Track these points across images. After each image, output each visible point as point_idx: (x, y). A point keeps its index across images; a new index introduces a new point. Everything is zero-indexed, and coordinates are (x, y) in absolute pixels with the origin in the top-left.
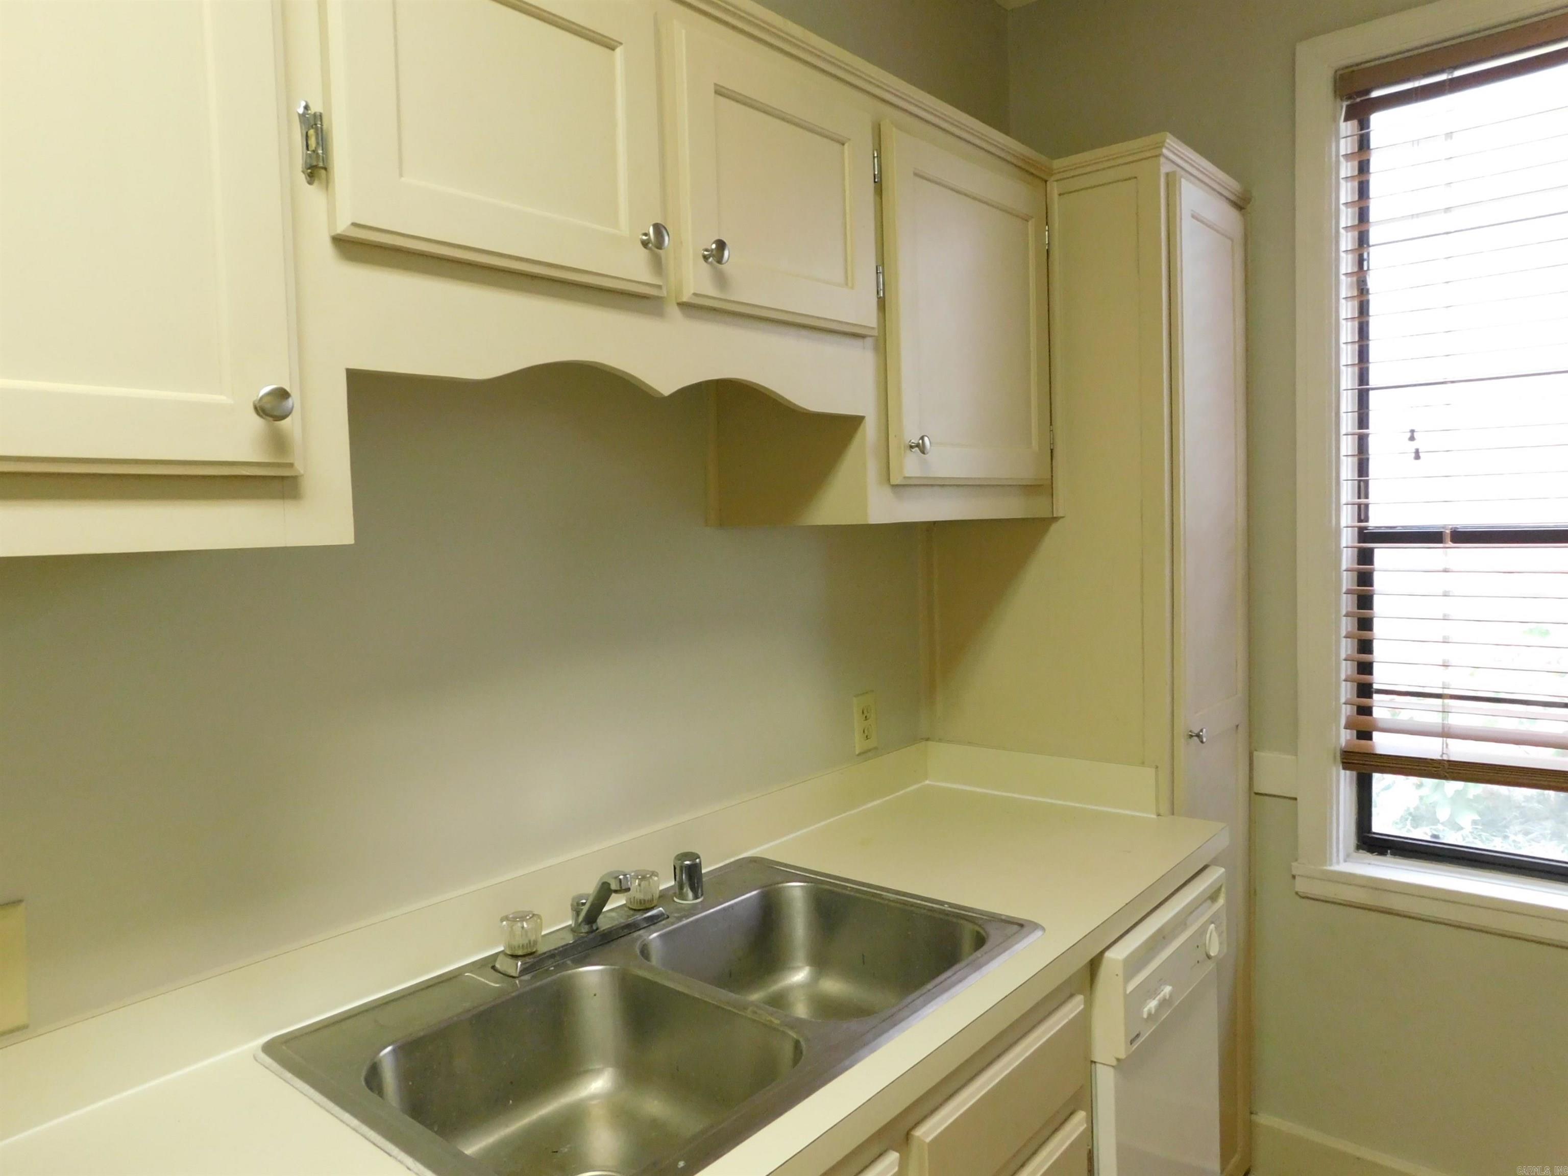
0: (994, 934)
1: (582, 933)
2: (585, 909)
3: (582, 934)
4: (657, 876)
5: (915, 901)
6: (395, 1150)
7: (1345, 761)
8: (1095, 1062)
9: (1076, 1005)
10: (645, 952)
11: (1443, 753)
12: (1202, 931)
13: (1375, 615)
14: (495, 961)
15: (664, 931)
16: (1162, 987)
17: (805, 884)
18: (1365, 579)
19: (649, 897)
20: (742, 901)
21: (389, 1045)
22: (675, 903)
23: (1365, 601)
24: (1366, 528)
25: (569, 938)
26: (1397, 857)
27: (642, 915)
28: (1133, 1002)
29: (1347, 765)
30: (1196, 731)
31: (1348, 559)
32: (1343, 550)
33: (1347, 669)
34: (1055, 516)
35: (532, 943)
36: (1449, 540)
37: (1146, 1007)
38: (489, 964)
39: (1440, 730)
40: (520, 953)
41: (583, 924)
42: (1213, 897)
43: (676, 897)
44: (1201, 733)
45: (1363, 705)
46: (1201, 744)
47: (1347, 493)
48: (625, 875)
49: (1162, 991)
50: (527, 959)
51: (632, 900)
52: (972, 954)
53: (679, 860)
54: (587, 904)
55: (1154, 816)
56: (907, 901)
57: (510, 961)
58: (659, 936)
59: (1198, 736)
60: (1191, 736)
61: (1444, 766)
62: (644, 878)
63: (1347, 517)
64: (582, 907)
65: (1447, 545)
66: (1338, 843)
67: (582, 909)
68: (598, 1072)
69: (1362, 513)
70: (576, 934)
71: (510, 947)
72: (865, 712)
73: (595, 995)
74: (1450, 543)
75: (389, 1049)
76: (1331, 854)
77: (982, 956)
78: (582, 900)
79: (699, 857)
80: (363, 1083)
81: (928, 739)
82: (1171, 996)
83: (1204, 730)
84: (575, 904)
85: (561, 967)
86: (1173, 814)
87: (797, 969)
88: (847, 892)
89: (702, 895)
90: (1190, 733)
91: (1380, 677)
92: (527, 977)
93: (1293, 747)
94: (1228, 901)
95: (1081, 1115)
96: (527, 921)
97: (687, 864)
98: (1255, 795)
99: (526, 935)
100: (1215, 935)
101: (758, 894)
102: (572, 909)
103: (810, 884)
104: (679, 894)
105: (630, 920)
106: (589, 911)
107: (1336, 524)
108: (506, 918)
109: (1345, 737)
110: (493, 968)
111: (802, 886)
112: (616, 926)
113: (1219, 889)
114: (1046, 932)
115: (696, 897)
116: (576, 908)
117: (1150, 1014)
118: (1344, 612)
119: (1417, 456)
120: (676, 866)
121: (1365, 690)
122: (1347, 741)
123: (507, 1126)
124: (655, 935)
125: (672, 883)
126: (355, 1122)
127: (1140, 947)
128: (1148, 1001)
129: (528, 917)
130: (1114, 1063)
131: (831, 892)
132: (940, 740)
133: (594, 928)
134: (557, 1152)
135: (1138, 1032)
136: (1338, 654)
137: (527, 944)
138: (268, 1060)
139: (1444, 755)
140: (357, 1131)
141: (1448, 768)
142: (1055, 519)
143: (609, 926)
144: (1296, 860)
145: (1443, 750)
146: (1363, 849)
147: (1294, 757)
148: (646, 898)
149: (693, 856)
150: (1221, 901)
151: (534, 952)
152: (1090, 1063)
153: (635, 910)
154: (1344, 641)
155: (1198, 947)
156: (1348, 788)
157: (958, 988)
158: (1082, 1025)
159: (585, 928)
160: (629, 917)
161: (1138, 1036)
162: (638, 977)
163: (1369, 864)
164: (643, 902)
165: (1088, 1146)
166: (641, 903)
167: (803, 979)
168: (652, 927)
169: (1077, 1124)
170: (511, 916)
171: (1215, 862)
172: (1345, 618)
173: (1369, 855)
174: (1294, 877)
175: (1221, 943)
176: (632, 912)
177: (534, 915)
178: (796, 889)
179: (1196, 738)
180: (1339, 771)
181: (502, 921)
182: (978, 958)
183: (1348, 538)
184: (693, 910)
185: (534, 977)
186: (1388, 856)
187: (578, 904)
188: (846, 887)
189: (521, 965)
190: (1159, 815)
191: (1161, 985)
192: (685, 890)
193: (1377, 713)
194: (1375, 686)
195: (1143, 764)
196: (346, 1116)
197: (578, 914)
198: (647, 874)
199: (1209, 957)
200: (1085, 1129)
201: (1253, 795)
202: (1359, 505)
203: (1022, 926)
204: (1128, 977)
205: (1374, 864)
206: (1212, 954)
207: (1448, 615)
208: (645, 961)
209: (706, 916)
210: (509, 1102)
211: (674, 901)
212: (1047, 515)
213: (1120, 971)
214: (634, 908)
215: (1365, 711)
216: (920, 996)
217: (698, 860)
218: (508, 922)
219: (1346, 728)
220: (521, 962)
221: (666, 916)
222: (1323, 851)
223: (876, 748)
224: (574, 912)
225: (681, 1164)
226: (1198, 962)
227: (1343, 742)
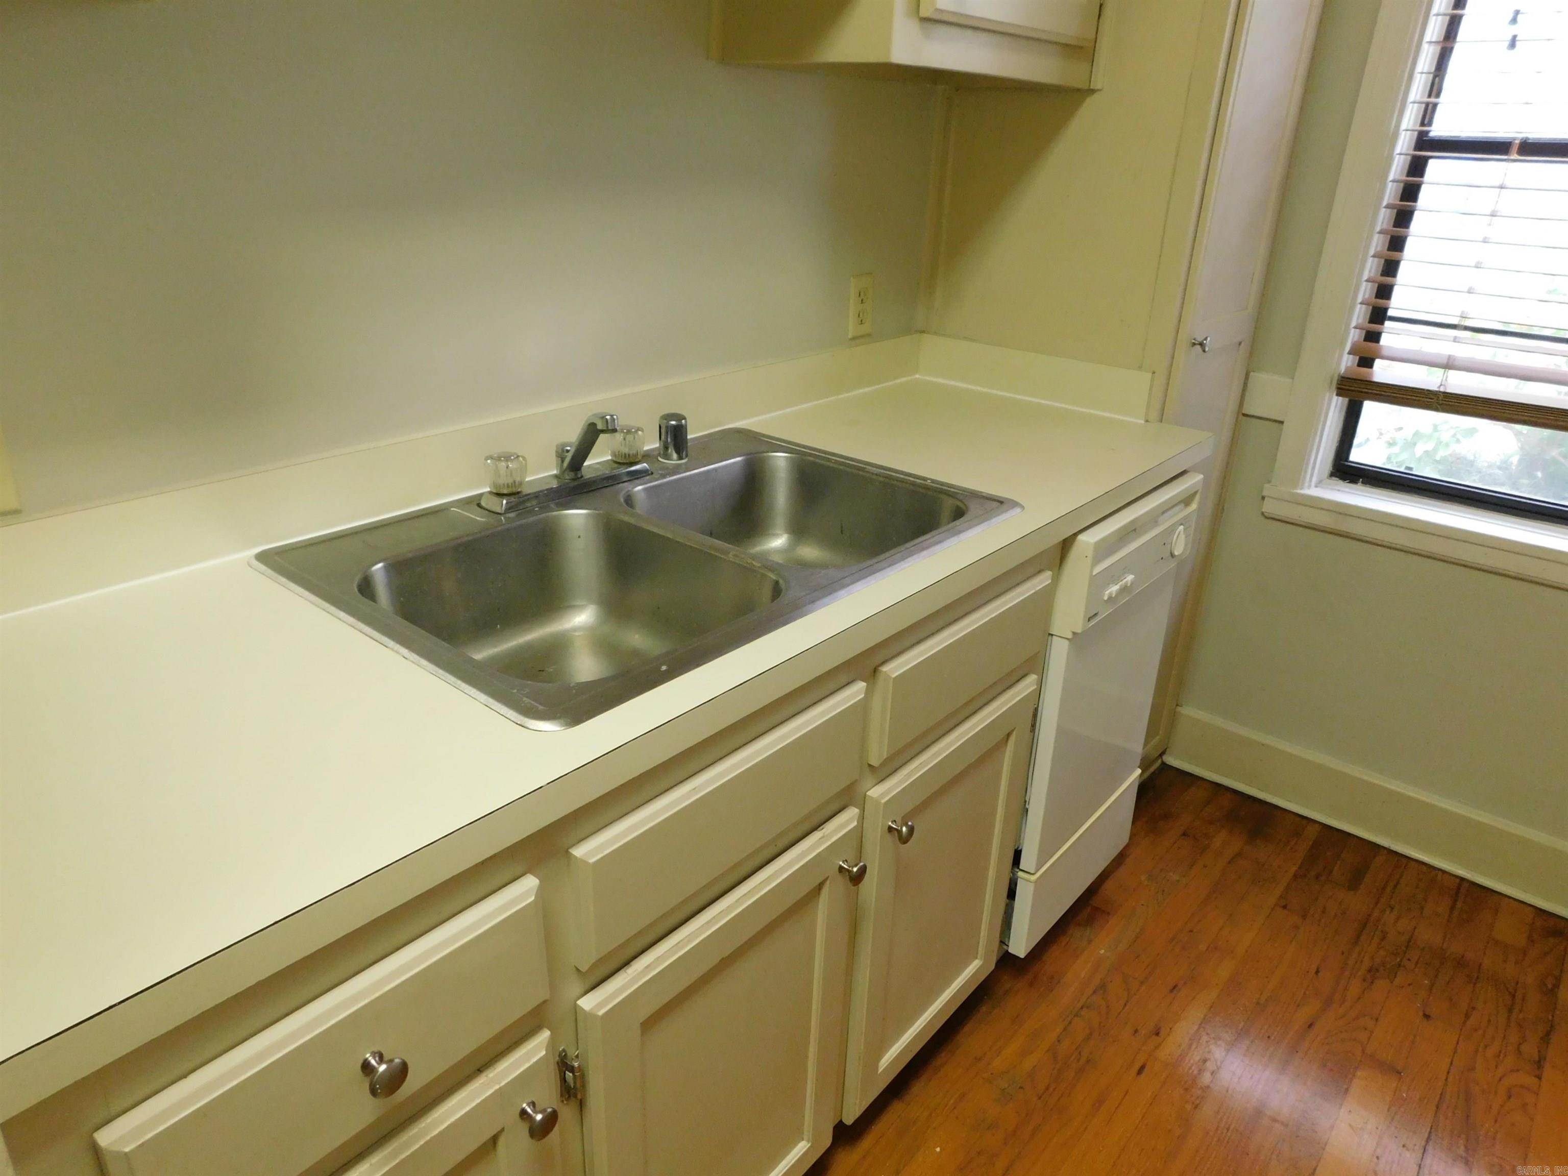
0: (974, 508)
1: (567, 479)
2: (569, 457)
3: (566, 481)
4: (642, 430)
5: (898, 475)
6: (391, 643)
7: (1339, 386)
8: (1052, 635)
9: (1043, 580)
10: (629, 501)
11: (1441, 385)
12: (1171, 530)
13: (1410, 234)
14: (480, 500)
15: (649, 485)
16: (1126, 575)
17: (789, 455)
18: (1410, 192)
19: (633, 452)
20: (726, 466)
21: (380, 562)
22: (659, 462)
23: (1403, 218)
24: (1428, 132)
25: (554, 484)
26: (1368, 485)
27: (627, 468)
28: (1097, 583)
29: (1341, 392)
30: (1200, 339)
31: (1397, 168)
32: (1395, 157)
33: (1366, 291)
34: (1092, 87)
35: (517, 483)
36: (1515, 152)
37: (1108, 590)
38: (475, 502)
39: (1445, 361)
40: (505, 491)
41: (566, 472)
42: (1187, 501)
43: (660, 457)
44: (1205, 342)
45: (1373, 331)
46: (1203, 353)
47: (1418, 90)
48: (612, 416)
49: (1125, 578)
50: (512, 499)
51: (617, 453)
52: (949, 523)
53: (666, 419)
54: (570, 452)
55: (1143, 422)
56: (888, 474)
57: (496, 499)
58: (645, 490)
59: (1201, 344)
60: (1194, 344)
61: (1438, 397)
62: (629, 432)
63: (1409, 120)
64: (567, 454)
65: (1512, 157)
66: (1313, 468)
67: (566, 456)
68: (581, 608)
69: (1428, 114)
70: (560, 480)
71: (495, 485)
72: (862, 294)
73: (579, 537)
74: (1516, 155)
75: (380, 565)
76: (1305, 478)
77: (961, 524)
78: (567, 447)
79: (685, 418)
80: (356, 590)
81: (923, 332)
82: (1132, 583)
83: (1209, 339)
84: (560, 451)
85: (544, 508)
86: (1161, 422)
87: (776, 536)
88: (831, 465)
89: (687, 456)
90: (1194, 341)
91: (1397, 304)
92: (512, 515)
93: (1291, 373)
94: (1199, 509)
95: (1032, 678)
96: (512, 461)
97: (672, 424)
98: (1243, 415)
99: (511, 475)
100: (1182, 536)
101: (742, 460)
102: (556, 456)
103: (794, 455)
104: (663, 454)
105: (616, 472)
106: (573, 458)
107: (1395, 127)
108: (491, 458)
109: (1346, 363)
110: (479, 505)
111: (785, 457)
112: (599, 476)
113: (1196, 493)
114: (1024, 511)
115: (680, 458)
116: (561, 454)
117: (1110, 598)
118: (1378, 229)
119: (1513, 44)
120: (662, 425)
121: (1379, 315)
122: (1347, 368)
123: (495, 647)
124: (640, 488)
125: (657, 445)
126: (351, 620)
127: (1113, 533)
128: (1111, 585)
129: (512, 458)
130: (1070, 636)
131: (814, 463)
132: (936, 333)
133: (579, 476)
134: (543, 671)
135: (1096, 612)
136: (1361, 274)
137: (512, 484)
138: (263, 567)
139: (1442, 387)
140: (353, 627)
141: (1442, 400)
142: (1092, 91)
143: (593, 475)
144: (1269, 482)
145: (1442, 382)
146: (1337, 477)
147: (1290, 381)
148: (631, 452)
149: (680, 417)
150: (1194, 506)
151: (518, 493)
152: (1047, 634)
153: (619, 463)
154: (1370, 260)
155: (1164, 544)
156: (1337, 414)
157: (936, 548)
158: (1046, 598)
159: (569, 476)
160: (614, 469)
161: (1096, 614)
162: (622, 521)
163: (1339, 490)
164: (627, 456)
165: (1035, 705)
166: (625, 457)
167: (781, 546)
168: (637, 481)
169: (1028, 684)
170: (496, 455)
171: (1195, 469)
172: (1371, 258)
173: (1341, 482)
174: (1263, 498)
175: (1186, 545)
176: (616, 465)
177: (518, 456)
178: (780, 459)
179: (1198, 347)
180: (1333, 397)
181: (486, 459)
182: (956, 526)
183: (1404, 144)
184: (676, 470)
185: (517, 515)
186: (1359, 484)
187: (563, 451)
188: (829, 460)
189: (507, 503)
190: (1147, 421)
191: (1125, 573)
192: (670, 451)
193: (1385, 340)
194: (1390, 313)
195: (1140, 368)
196: (342, 615)
197: (563, 462)
198: (633, 429)
199: (1172, 555)
200: (1035, 689)
201: (1241, 416)
202: (1427, 104)
203: (1001, 502)
204: (1097, 560)
205: (1342, 491)
206: (1176, 553)
207: (1489, 238)
208: (630, 509)
209: (690, 476)
210: (497, 626)
211: (658, 460)
212: (1083, 86)
213: (1090, 553)
214: (618, 461)
215: (1373, 337)
216: (898, 553)
217: (683, 421)
218: (492, 460)
219: (1349, 353)
220: (507, 500)
221: (650, 472)
222: (1297, 475)
223: (869, 335)
224: (560, 459)
225: (664, 668)
226: (1162, 558)
227: (1342, 369)
